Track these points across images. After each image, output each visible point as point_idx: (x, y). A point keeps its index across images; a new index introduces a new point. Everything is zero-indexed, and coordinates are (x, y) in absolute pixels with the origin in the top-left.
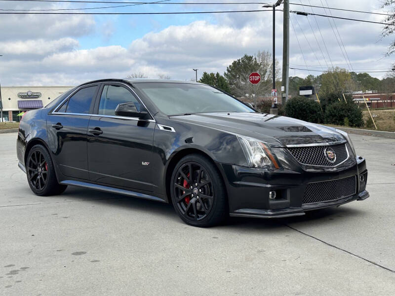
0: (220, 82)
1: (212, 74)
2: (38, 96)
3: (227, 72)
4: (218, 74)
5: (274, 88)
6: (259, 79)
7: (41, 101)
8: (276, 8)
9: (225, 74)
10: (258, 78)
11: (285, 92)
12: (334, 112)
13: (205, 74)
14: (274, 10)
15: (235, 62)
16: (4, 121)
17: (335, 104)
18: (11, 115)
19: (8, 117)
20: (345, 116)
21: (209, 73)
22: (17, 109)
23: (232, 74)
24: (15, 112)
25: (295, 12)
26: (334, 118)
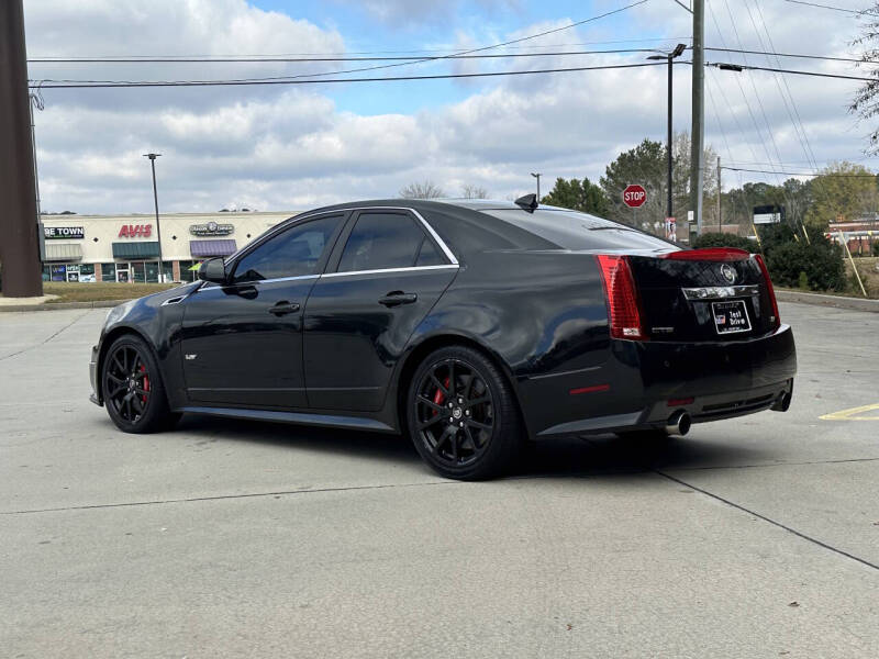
0: (591, 197)
1: (575, 182)
2: (227, 232)
3: (605, 177)
4: (586, 182)
5: (670, 216)
6: (644, 198)
7: (233, 241)
8: (674, 60)
9: (602, 180)
10: (640, 195)
11: (695, 221)
12: (782, 262)
13: (560, 181)
14: (670, 64)
15: (623, 156)
16: (165, 280)
17: (787, 245)
18: (177, 269)
19: (171, 272)
20: (803, 269)
21: (568, 180)
22: (189, 258)
23: (616, 181)
24: (185, 264)
25: (716, 65)
26: (784, 273)
